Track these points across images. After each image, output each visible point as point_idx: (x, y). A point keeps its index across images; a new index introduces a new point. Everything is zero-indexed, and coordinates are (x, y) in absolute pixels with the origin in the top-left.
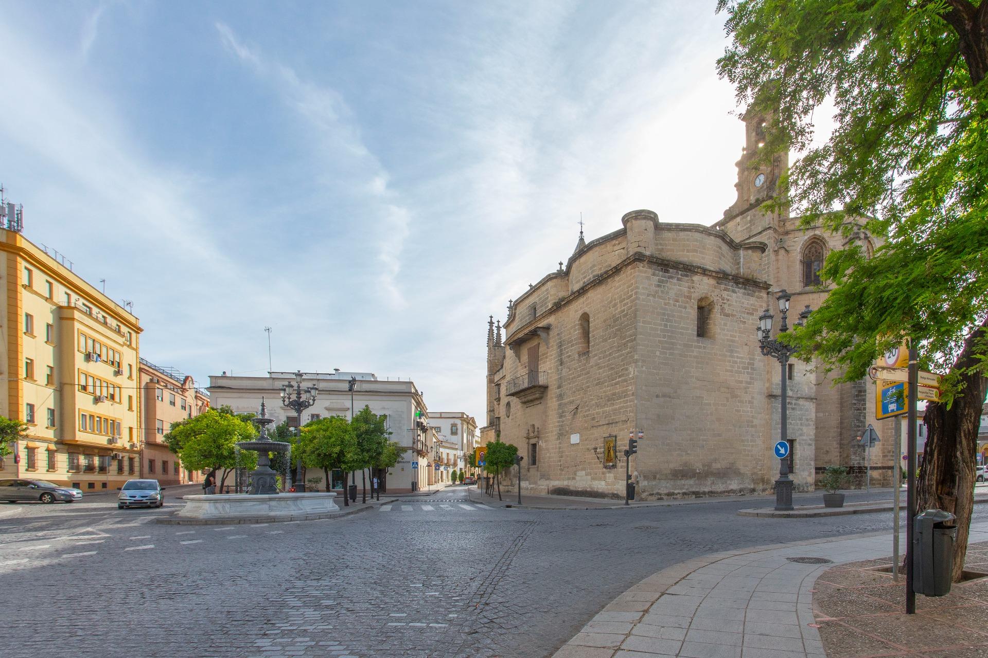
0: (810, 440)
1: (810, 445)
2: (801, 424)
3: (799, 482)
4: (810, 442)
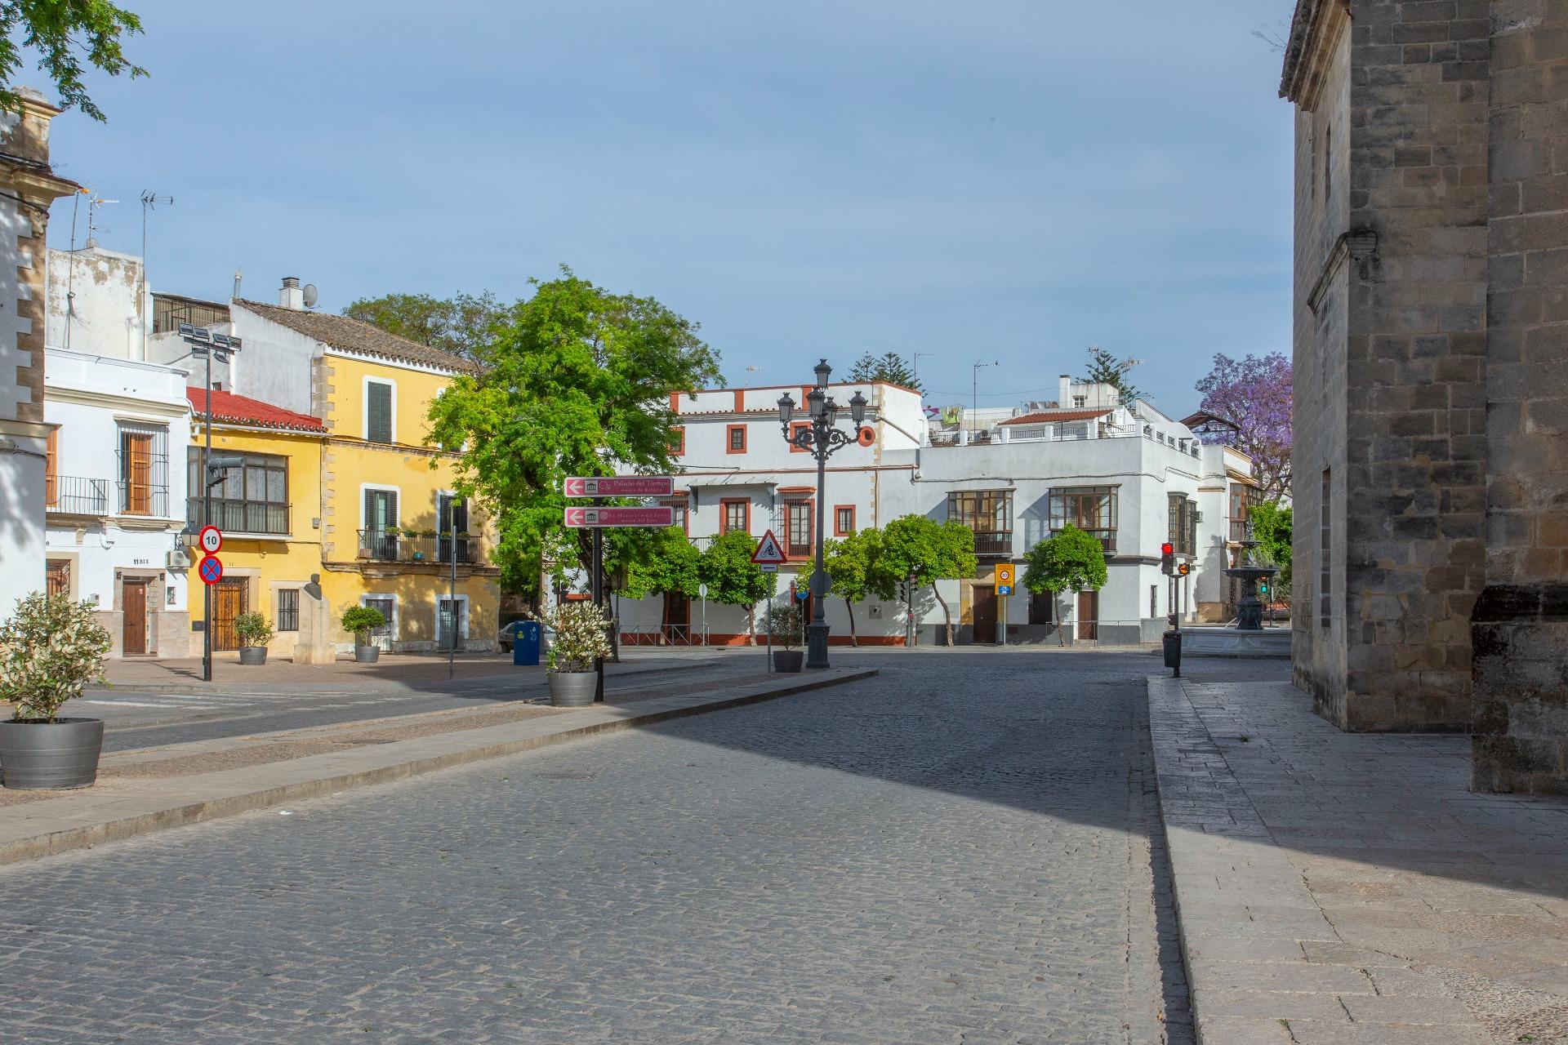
0: (1343, 456)
1: (1342, 483)
2: (1334, 392)
4: (1343, 470)
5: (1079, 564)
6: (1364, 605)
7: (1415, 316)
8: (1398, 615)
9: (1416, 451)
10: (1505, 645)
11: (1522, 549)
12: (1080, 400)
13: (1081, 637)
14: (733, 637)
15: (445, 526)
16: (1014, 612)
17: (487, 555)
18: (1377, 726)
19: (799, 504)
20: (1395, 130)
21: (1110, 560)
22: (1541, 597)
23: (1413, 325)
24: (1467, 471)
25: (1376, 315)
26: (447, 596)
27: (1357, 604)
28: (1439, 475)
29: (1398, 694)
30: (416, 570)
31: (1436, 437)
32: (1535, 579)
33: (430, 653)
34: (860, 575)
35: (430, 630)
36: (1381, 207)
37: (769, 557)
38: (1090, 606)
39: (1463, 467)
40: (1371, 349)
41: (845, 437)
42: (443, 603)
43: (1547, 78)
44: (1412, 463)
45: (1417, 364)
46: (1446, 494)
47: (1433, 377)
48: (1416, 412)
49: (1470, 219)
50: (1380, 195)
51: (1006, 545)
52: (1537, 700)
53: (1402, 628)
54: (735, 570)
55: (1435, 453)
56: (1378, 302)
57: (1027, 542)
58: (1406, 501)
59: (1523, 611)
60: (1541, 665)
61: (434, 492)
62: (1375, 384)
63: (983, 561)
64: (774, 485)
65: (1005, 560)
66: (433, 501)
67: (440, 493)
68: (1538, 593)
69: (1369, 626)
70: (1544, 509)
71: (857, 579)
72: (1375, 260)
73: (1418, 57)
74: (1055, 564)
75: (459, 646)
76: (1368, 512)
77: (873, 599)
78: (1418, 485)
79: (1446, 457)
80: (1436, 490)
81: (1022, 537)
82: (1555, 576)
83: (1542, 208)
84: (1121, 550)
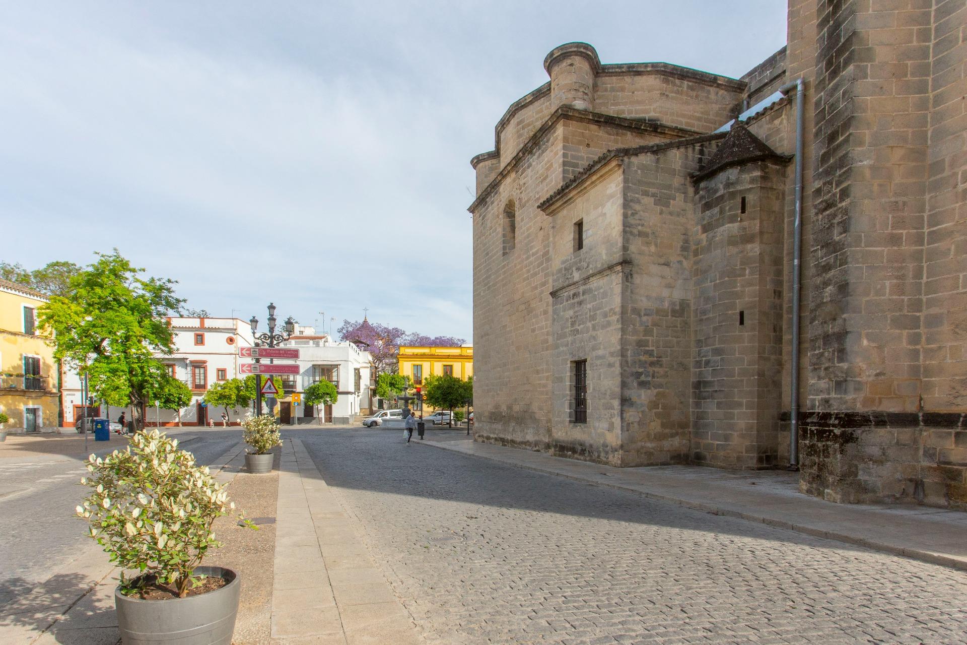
0: (612, 354)
1: (610, 365)
2: (594, 328)
3: (592, 442)
4: (612, 360)
5: (328, 394)
6: (626, 415)
7: (644, 299)
8: (637, 419)
9: (644, 353)
10: (857, 438)
11: (861, 396)
12: (301, 332)
13: (326, 421)
14: (168, 423)
15: (27, 371)
16: (298, 412)
17: (51, 386)
18: (631, 465)
19: (199, 367)
20: (638, 222)
21: (338, 393)
22: (871, 417)
23: (644, 303)
24: (660, 363)
25: (631, 297)
26: (31, 406)
27: (624, 415)
28: (652, 364)
29: (638, 451)
30: (11, 393)
31: (651, 348)
32: (866, 410)
33: (22, 435)
34: (234, 397)
35: (21, 423)
36: (633, 253)
37: (269, 391)
38: (329, 410)
39: (659, 361)
40: (629, 311)
41: (283, 338)
42: (28, 409)
43: (876, 188)
44: (643, 358)
45: (644, 318)
46: (654, 371)
47: (650, 324)
48: (644, 338)
49: (663, 262)
50: (633, 248)
51: (294, 386)
52: (871, 462)
53: (639, 425)
54: (172, 395)
55: (650, 355)
56: (632, 292)
57: (303, 385)
58: (641, 374)
59: (865, 424)
60: (873, 447)
61: (21, 355)
62: (631, 325)
63: (286, 392)
64: (187, 359)
65: (294, 392)
66: (20, 359)
67: (24, 355)
68: (869, 416)
69: (628, 424)
70: (871, 379)
71: (233, 399)
72: (631, 275)
73: (646, 193)
74: (319, 394)
75: (37, 430)
76: (628, 378)
77: (239, 407)
78: (645, 368)
79: (654, 357)
80: (651, 370)
81: (301, 383)
82: (875, 408)
83: (872, 246)
84: (341, 390)
